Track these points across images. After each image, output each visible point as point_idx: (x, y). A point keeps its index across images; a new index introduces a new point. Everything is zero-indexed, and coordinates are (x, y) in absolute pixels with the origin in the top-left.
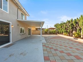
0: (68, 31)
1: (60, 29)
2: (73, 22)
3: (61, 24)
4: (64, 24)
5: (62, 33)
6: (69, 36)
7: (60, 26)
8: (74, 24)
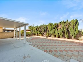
0: (42, 32)
1: (35, 31)
2: (45, 27)
3: (36, 27)
4: (38, 27)
5: (37, 34)
6: (42, 36)
7: (35, 29)
8: (46, 28)
